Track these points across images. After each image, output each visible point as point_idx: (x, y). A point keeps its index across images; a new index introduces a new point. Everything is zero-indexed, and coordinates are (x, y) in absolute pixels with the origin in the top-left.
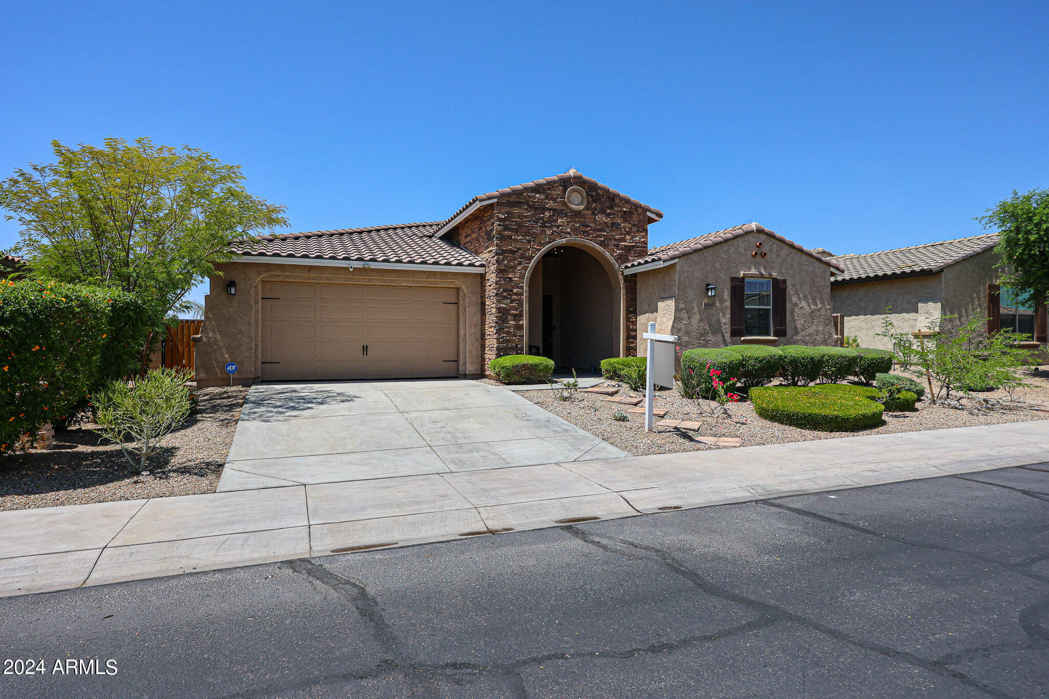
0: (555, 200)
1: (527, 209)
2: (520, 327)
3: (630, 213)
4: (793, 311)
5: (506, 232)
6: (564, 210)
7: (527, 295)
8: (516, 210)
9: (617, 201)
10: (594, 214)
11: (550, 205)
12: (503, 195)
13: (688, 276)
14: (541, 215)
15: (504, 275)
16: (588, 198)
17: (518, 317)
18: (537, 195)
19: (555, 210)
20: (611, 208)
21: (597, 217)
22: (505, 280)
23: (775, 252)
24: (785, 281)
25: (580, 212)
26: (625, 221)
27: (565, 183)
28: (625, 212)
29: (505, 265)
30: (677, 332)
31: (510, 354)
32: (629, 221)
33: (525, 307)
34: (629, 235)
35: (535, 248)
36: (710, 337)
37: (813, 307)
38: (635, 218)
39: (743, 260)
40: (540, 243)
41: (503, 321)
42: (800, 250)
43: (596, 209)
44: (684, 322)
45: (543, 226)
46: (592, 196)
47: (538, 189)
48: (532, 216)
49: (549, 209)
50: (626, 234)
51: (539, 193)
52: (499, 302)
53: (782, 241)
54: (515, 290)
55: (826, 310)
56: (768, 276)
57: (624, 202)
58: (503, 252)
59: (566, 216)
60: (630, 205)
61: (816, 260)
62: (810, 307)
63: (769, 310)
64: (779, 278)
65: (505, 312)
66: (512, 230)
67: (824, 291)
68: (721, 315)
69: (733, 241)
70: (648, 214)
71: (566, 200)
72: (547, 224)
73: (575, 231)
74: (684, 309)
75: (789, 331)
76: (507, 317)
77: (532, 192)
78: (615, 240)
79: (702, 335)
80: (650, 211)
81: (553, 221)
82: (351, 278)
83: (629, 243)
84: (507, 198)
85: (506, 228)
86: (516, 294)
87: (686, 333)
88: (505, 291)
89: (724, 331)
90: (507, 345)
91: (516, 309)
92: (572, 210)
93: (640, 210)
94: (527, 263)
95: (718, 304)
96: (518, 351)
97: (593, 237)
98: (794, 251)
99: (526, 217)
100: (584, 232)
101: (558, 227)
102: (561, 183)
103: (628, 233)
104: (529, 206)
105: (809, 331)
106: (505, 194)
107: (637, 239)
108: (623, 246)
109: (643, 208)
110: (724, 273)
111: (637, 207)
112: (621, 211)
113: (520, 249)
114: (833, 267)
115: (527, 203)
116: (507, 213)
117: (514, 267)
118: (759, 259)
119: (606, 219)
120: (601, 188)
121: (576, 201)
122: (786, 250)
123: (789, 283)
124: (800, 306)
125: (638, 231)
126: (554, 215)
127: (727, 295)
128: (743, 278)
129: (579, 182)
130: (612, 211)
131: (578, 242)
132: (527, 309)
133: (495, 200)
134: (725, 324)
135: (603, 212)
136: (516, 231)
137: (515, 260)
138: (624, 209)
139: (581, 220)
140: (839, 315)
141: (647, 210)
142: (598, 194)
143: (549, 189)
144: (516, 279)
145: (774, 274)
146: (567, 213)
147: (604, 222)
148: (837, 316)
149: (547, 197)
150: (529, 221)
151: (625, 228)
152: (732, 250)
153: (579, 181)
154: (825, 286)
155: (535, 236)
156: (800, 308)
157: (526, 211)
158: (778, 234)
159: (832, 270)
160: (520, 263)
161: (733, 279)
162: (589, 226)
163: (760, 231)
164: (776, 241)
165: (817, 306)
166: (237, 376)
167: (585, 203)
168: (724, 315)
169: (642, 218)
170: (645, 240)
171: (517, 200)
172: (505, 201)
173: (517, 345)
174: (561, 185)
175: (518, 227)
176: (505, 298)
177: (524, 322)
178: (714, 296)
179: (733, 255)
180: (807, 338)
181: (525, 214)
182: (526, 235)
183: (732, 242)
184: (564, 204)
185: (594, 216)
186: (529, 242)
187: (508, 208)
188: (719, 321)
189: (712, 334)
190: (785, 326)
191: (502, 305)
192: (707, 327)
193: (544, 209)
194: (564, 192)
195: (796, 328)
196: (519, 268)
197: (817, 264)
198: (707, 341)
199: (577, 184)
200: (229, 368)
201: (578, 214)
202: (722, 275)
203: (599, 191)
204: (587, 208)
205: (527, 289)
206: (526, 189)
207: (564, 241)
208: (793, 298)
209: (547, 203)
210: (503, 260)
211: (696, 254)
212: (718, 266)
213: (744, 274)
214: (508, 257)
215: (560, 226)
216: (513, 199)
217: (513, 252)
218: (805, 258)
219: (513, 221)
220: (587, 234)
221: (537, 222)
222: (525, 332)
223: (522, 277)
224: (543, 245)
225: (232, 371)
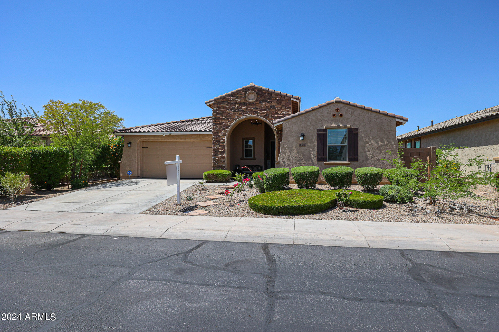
0: (240, 99)
1: (227, 104)
2: (223, 157)
3: (281, 100)
4: (364, 147)
5: (217, 116)
6: (245, 103)
7: (227, 143)
8: (222, 106)
9: (273, 95)
10: (260, 103)
11: (238, 101)
12: (216, 100)
13: (289, 130)
14: (234, 106)
15: (216, 134)
16: (257, 96)
17: (223, 153)
18: (232, 98)
19: (240, 103)
20: (270, 99)
21: (262, 104)
22: (216, 137)
23: (350, 113)
24: (357, 129)
25: (253, 102)
26: (278, 104)
27: (246, 90)
28: (278, 100)
29: (217, 130)
30: (283, 159)
31: (219, 169)
32: (280, 104)
33: (226, 148)
34: (280, 111)
35: (230, 122)
36: (303, 162)
37: (380, 143)
38: (284, 102)
39: (326, 119)
40: (233, 119)
41: (215, 155)
42: (371, 110)
43: (262, 100)
44: (287, 154)
45: (235, 111)
46: (260, 94)
47: (232, 95)
48: (229, 107)
49: (237, 103)
50: (279, 111)
51: (233, 96)
52: (214, 146)
53: (356, 106)
54: (221, 141)
56: (344, 127)
57: (277, 95)
58: (216, 124)
59: (246, 105)
60: (281, 96)
61: (384, 115)
62: (378, 144)
63: (345, 146)
64: (352, 127)
65: (217, 151)
66: (220, 114)
67: (391, 133)
68: (311, 150)
69: (319, 109)
70: (292, 99)
71: (246, 98)
72: (236, 110)
73: (251, 112)
74: (287, 147)
75: (361, 158)
76: (218, 153)
77: (230, 96)
78: (272, 114)
79: (298, 161)
80: (292, 97)
81: (240, 109)
82: (170, 139)
83: (280, 115)
84: (218, 101)
85: (217, 114)
86: (222, 143)
87: (288, 159)
88: (216, 141)
89: (313, 158)
90: (217, 165)
91: (221, 149)
92: (249, 102)
93: (286, 98)
94: (227, 129)
95: (309, 144)
96: (223, 168)
97: (260, 114)
98: (365, 111)
99: (226, 108)
100: (255, 112)
101: (242, 111)
102: (244, 90)
103: (279, 110)
104: (228, 103)
105: (378, 158)
106: (217, 99)
107: (285, 112)
108: (277, 117)
109: (288, 97)
110: (313, 127)
111: (285, 97)
112: (275, 100)
113: (224, 122)
114: (397, 118)
115: (227, 102)
116: (218, 107)
117: (221, 131)
118: (338, 118)
119: (267, 104)
120: (264, 90)
121: (252, 98)
122: (359, 111)
123: (360, 130)
124: (370, 143)
125: (285, 108)
126: (240, 105)
127: (315, 139)
128: (326, 130)
129: (253, 89)
130: (270, 100)
131: (252, 117)
133: (213, 102)
134: (313, 154)
135: (265, 101)
136: (222, 115)
137: (221, 128)
138: (277, 98)
139: (253, 106)
141: (290, 97)
142: (263, 93)
143: (238, 94)
144: (221, 136)
145: (348, 126)
146: (246, 104)
147: (266, 106)
148: (430, 148)
149: (237, 98)
150: (228, 110)
151: (278, 108)
152: (319, 114)
153: (253, 88)
154: (391, 130)
155: (231, 116)
156: (370, 144)
157: (227, 105)
158: (352, 102)
159: (397, 120)
160: (224, 129)
161: (318, 130)
162: (258, 109)
163: (337, 102)
164: (351, 107)
165: (384, 143)
166: (131, 176)
167: (256, 98)
168: (313, 150)
169: (288, 101)
170: (289, 112)
171: (222, 101)
172: (217, 102)
173: (222, 165)
174: (244, 92)
175: (223, 113)
176: (217, 144)
177: (225, 155)
178: (303, 140)
179: (319, 117)
180: (376, 163)
181: (226, 107)
182: (227, 116)
183: (319, 110)
184: (245, 100)
185: (261, 104)
186: (228, 119)
187: (218, 105)
188: (309, 153)
189: (305, 160)
190: (357, 155)
191: (215, 148)
192: (301, 157)
193: (235, 103)
194: (245, 94)
195: (366, 156)
196: (223, 131)
197: (385, 117)
198: (301, 164)
199: (252, 90)
200: (129, 173)
201: (253, 103)
202: (312, 129)
203: (263, 91)
204: (257, 100)
205: (226, 140)
206: (226, 95)
207: (245, 117)
208: (363, 139)
209: (237, 100)
210: (216, 128)
211: (294, 118)
212: (309, 123)
213: (326, 127)
214: (218, 126)
215: (243, 110)
216: (220, 101)
217: (220, 124)
218: (374, 114)
219: (220, 111)
220: (257, 112)
221: (232, 110)
222: (226, 160)
223: (224, 135)
224: (235, 120)
225: (130, 174)
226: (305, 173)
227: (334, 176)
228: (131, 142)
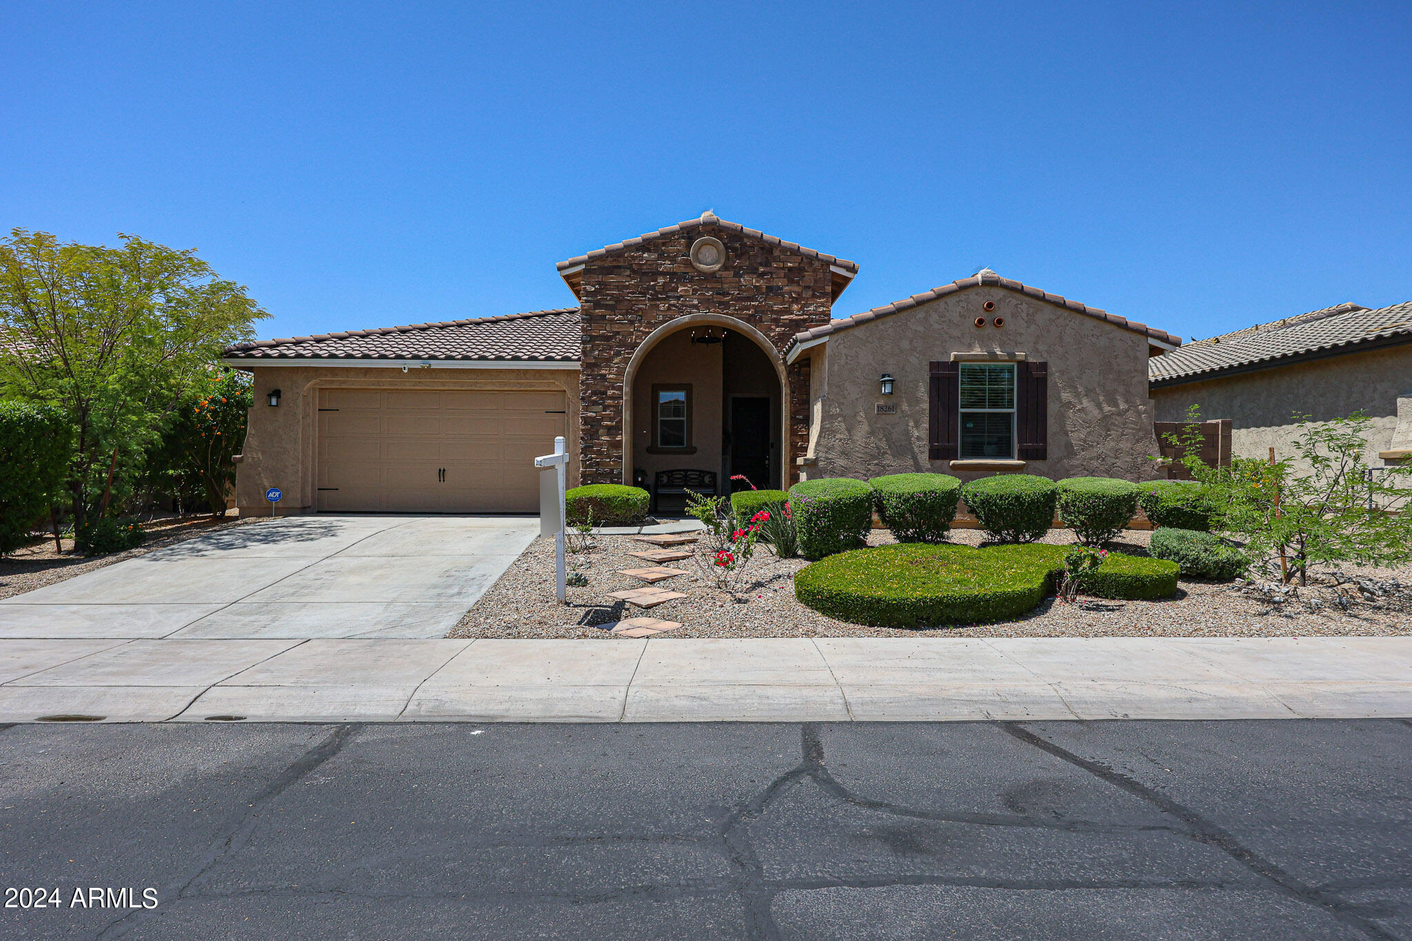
0: (673, 260)
1: (629, 276)
2: (618, 445)
3: (800, 270)
4: (1062, 417)
5: (597, 311)
6: (688, 273)
7: (628, 398)
8: (612, 279)
9: (776, 253)
10: (737, 275)
11: (665, 268)
12: (592, 259)
13: (846, 363)
14: (652, 283)
15: (593, 371)
16: (727, 253)
17: (614, 430)
18: (645, 255)
19: (673, 274)
20: (767, 264)
21: (742, 280)
22: (594, 379)
23: (1024, 315)
24: (1044, 366)
25: (713, 274)
26: (791, 282)
27: (690, 233)
28: (790, 269)
29: (595, 358)
30: (826, 452)
31: (602, 483)
32: (798, 283)
33: (626, 416)
34: (797, 304)
35: (640, 331)
36: (888, 460)
37: (1107, 408)
38: (809, 277)
39: (956, 333)
40: (649, 323)
41: (591, 435)
42: (1081, 311)
43: (741, 268)
44: (838, 436)
45: (655, 298)
46: (734, 250)
47: (647, 245)
48: (636, 285)
49: (663, 274)
50: (793, 302)
51: (649, 251)
52: (586, 409)
53: (1041, 298)
54: (610, 393)
55: (1139, 413)
56: (1007, 358)
57: (789, 254)
58: (593, 339)
59: (691, 281)
60: (800, 258)
61: (1116, 327)
62: (1101, 409)
63: (1010, 415)
64: (1031, 360)
65: (594, 423)
66: (606, 307)
67: (1135, 380)
68: (911, 424)
69: (937, 302)
70: (832, 268)
71: (691, 258)
72: (660, 296)
73: (706, 303)
74: (839, 415)
75: (1053, 450)
76: (598, 431)
77: (638, 250)
78: (773, 312)
79: (873, 457)
80: (835, 263)
81: (670, 291)
82: (420, 382)
83: (796, 315)
84: (599, 263)
85: (597, 305)
86: (612, 398)
87: (843, 453)
88: (594, 393)
89: (916, 450)
90: (597, 470)
91: (611, 419)
92: (700, 273)
93: (817, 264)
94: (628, 353)
95: (905, 407)
96: (614, 479)
97: (735, 310)
98: (1066, 313)
99: (627, 287)
100: (720, 303)
101: (678, 298)
102: (683, 233)
103: (796, 300)
104: (634, 271)
105: (1100, 449)
106: (596, 256)
107: (812, 308)
108: (788, 321)
109: (822, 260)
110: (917, 356)
111: (812, 260)
112: (783, 268)
113: (618, 333)
114: (1153, 336)
115: (630, 267)
116: (599, 283)
117: (609, 360)
118: (989, 330)
119: (757, 281)
120: (748, 236)
121: (709, 259)
122: (1048, 312)
123: (1053, 369)
124: (1079, 407)
125: (814, 296)
126: (671, 281)
127: (923, 392)
128: (955, 364)
129: (713, 230)
130: (768, 269)
131: (709, 319)
132: (628, 419)
133: (583, 266)
134: (918, 438)
135: (753, 271)
136: (612, 308)
137: (610, 349)
138: (789, 264)
139: (715, 285)
140: (1220, 421)
141: (827, 263)
142: (744, 245)
143: (664, 244)
144: (611, 376)
145: (1020, 355)
146: (692, 277)
147: (755, 287)
148: (1217, 424)
149: (661, 257)
150: (632, 293)
151: (790, 293)
152: (935, 316)
153: (713, 228)
154: (1136, 371)
155: (641, 314)
156: (1079, 410)
157: (629, 279)
158: (1029, 286)
159: (1151, 341)
160: (618, 354)
161: (934, 366)
162: (729, 294)
163: (989, 283)
164: (1027, 299)
165: (1116, 405)
166: (280, 505)
167: (723, 260)
168: (917, 426)
169: (820, 275)
170: (825, 309)
171: (615, 264)
172: (596, 267)
173: (612, 471)
174: (683, 238)
175: (616, 302)
176: (595, 403)
177: (624, 437)
178: (891, 393)
179: (936, 326)
180: (1095, 463)
181: (627, 283)
182: (627, 313)
183: (934, 304)
184: (688, 264)
185: (737, 279)
186: (632, 322)
187: (600, 276)
188: (907, 433)
189: (894, 457)
190: (1044, 439)
191: (589, 414)
192: (883, 445)
193: (655, 274)
194: (689, 246)
195: (1069, 446)
196: (616, 360)
197: (1119, 333)
198: (883, 466)
199: (709, 233)
200: (271, 495)
201: (711, 277)
202: (913, 360)
203: (746, 240)
204: (725, 268)
205: (628, 389)
206: (628, 247)
207: (687, 318)
208: (1060, 393)
209: (661, 264)
210: (592, 349)
211: (863, 328)
212: (905, 344)
213: (955, 356)
214: (599, 345)
215: (682, 296)
216: (608, 264)
217: (608, 339)
218: (1090, 323)
219: (608, 295)
220: (726, 305)
221: (644, 294)
222: (625, 451)
223: (620, 373)
224: (655, 326)
225: (275, 499)
226: (925, 494)
227: (1011, 504)
228: (281, 389)
